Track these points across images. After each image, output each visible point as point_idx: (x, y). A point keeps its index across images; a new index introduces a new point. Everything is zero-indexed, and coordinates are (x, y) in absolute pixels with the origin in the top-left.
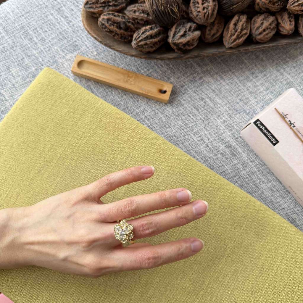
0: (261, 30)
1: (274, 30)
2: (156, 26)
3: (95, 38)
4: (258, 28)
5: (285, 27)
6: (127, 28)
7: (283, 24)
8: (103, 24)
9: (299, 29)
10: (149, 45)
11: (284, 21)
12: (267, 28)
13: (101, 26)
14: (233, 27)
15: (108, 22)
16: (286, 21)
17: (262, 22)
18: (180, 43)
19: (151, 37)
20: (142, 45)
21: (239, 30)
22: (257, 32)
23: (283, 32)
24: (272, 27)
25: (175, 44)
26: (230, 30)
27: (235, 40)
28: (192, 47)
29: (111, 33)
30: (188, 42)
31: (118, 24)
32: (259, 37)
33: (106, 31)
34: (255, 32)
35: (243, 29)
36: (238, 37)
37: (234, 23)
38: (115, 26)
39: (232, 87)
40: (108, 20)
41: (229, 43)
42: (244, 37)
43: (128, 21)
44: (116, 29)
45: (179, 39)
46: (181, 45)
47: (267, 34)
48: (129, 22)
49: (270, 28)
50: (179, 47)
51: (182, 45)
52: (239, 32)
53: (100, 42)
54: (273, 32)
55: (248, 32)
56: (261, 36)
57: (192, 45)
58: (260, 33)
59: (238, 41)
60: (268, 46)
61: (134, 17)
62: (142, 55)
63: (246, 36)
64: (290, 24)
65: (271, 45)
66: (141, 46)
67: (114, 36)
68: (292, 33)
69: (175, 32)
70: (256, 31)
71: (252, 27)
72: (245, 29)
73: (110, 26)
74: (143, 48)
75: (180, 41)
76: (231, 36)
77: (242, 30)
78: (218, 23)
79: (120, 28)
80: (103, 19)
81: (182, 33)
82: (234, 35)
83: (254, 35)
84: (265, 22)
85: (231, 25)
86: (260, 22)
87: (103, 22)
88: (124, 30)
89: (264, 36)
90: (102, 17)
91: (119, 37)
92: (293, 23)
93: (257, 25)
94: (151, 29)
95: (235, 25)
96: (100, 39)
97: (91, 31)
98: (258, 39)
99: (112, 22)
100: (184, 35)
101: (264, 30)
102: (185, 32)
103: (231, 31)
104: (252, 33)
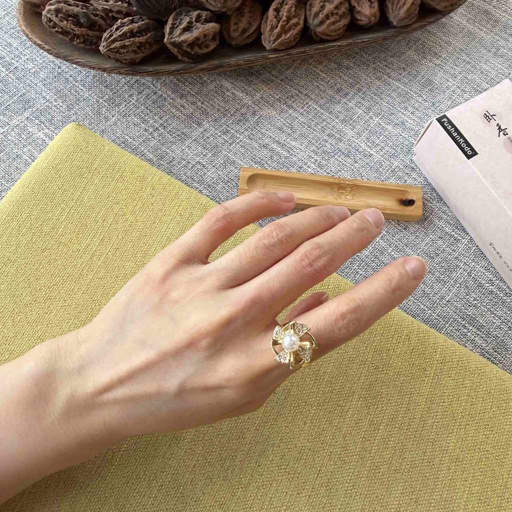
0: (321, 16)
1: (346, 18)
2: (141, 18)
3: (39, 45)
4: (317, 15)
5: (362, 11)
6: (92, 25)
7: (359, 7)
8: (50, 20)
9: (388, 15)
10: (130, 49)
11: (360, 4)
12: (332, 14)
13: (47, 24)
14: (274, 13)
15: (57, 16)
16: (363, 3)
17: (322, 4)
18: (182, 41)
19: (132, 34)
20: (116, 48)
21: (284, 18)
22: (317, 21)
23: (362, 20)
24: (340, 12)
25: (174, 44)
26: (270, 18)
27: (279, 36)
28: (206, 51)
29: (66, 36)
30: (197, 39)
31: (74, 18)
32: (320, 29)
33: (57, 32)
34: (313, 22)
35: (291, 16)
36: (284, 31)
37: (275, 7)
38: (69, 20)
39: (310, 117)
40: (58, 11)
41: (270, 41)
42: (294, 29)
43: (94, 12)
44: (73, 27)
45: (180, 35)
46: (185, 45)
47: (334, 23)
48: (96, 15)
49: (337, 14)
50: (182, 50)
51: (188, 46)
52: (284, 22)
53: (48, 51)
54: (345, 21)
55: (302, 22)
56: (324, 27)
57: (207, 47)
58: (322, 23)
59: (285, 36)
60: (339, 44)
61: (105, 7)
62: (122, 68)
63: (299, 28)
64: (370, 6)
65: (343, 43)
66: (115, 50)
67: (72, 40)
68: (377, 20)
69: (173, 24)
70: (313, 20)
71: (308, 13)
72: (295, 17)
73: (61, 21)
74: (120, 54)
75: (183, 38)
76: (272, 29)
77: (289, 18)
78: (250, 12)
79: (79, 24)
80: (50, 10)
81: (184, 24)
82: (277, 26)
83: (312, 27)
84: (327, 4)
85: (271, 12)
86: (319, 4)
87: (49, 16)
88: (87, 28)
89: (329, 26)
90: (47, 8)
91: (80, 40)
92: (376, 5)
93: (315, 9)
94: (132, 22)
95: (277, 10)
96: (47, 47)
97: (31, 35)
98: (319, 33)
99: (64, 14)
100: (187, 29)
101: (327, 17)
102: (190, 23)
103: (271, 21)
104: (309, 24)
